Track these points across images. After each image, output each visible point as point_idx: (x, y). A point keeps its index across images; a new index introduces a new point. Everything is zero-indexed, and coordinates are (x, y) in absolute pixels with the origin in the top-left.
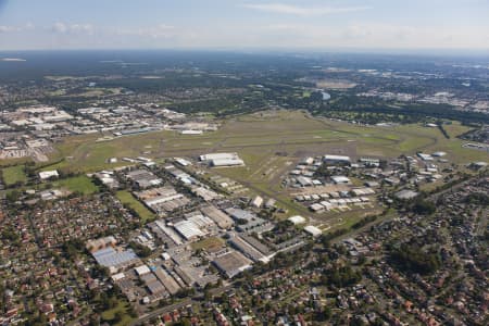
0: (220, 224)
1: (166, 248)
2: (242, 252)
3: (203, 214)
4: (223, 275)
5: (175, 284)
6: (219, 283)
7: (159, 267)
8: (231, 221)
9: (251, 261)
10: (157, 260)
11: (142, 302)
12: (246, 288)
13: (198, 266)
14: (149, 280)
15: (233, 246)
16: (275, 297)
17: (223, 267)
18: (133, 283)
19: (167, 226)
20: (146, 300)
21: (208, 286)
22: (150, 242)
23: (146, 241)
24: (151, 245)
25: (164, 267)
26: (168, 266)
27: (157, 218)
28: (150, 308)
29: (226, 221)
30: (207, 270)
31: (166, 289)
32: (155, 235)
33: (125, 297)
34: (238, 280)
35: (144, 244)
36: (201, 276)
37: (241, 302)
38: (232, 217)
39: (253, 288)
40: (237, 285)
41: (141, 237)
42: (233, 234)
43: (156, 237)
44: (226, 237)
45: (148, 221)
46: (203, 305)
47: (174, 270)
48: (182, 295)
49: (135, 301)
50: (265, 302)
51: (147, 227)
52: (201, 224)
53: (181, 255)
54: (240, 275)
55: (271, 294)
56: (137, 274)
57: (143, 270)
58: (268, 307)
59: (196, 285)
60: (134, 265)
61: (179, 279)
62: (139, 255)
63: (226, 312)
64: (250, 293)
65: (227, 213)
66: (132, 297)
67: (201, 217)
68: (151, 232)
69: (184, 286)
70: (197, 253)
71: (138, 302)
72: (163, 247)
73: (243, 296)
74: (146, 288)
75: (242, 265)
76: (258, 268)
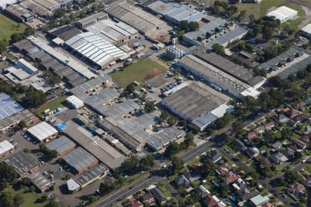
0: (148, 34)
1: (69, 86)
2: (206, 82)
3: (112, 17)
4: (190, 129)
5: (118, 155)
6: (188, 142)
7: (70, 123)
8: (166, 29)
9: (228, 99)
10: (62, 109)
11: (65, 189)
12: (234, 146)
13: (138, 114)
14: (63, 148)
15: (186, 72)
16: (294, 158)
17: (185, 112)
18: (35, 157)
19: (54, 45)
20: (72, 184)
21: (171, 149)
22: (35, 78)
23: (25, 75)
24: (38, 85)
25: (80, 123)
26: (84, 119)
27: (29, 31)
28: (84, 198)
29: (158, 29)
30: (158, 120)
31: (100, 162)
32: (37, 62)
33: (30, 185)
34: (217, 132)
35: (23, 83)
36: (150, 131)
37: (237, 172)
38: (164, 18)
39: (250, 146)
40: (219, 141)
41: (12, 69)
42: (178, 50)
43: (41, 67)
44: (167, 57)
45: (14, 39)
46: (174, 184)
47: (98, 125)
48: (129, 169)
49: (51, 189)
50: (279, 168)
51: (16, 50)
52: (116, 37)
53: (101, 96)
54: (219, 123)
55: (285, 153)
56: (34, 140)
57: (43, 131)
58: (290, 178)
59: (148, 148)
60: (21, 125)
61: (115, 141)
62: (25, 104)
63: (218, 191)
64: (247, 154)
65: (155, 14)
66: (44, 183)
67: (109, 22)
68: (30, 60)
69: (128, 152)
70: (128, 92)
71: (57, 191)
72: (62, 84)
73: (235, 160)
74: (62, 163)
75: (215, 106)
76: (244, 110)
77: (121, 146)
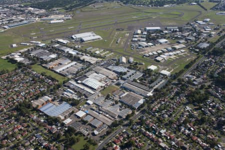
0: (109, 77)
1: (86, 97)
2: (134, 92)
3: (96, 72)
4: (133, 109)
5: (109, 120)
6: (133, 113)
7: (89, 110)
8: (115, 75)
9: (143, 97)
10: (86, 105)
11: (93, 134)
12: (149, 114)
13: (113, 105)
14: (89, 119)
15: (126, 89)
16: (170, 116)
17: (129, 103)
18: (80, 123)
19: (78, 83)
20: (96, 132)
21: (128, 117)
22: (74, 95)
23: (71, 94)
24: (76, 98)
25: (94, 110)
26: (94, 108)
27: (69, 79)
28: (101, 137)
29: (113, 75)
30: (121, 107)
31: (104, 123)
32: (73, 89)
33: (81, 134)
34: (142, 109)
35: (71, 97)
36: (118, 111)
37: (152, 122)
38: (114, 71)
39: (154, 113)
40: (143, 112)
41: (65, 93)
42: (122, 82)
43: (75, 91)
44: (118, 84)
45: (64, 82)
46: (131, 129)
47: (100, 110)
48: (115, 125)
49: (88, 134)
50: (166, 120)
51: (65, 86)
52: (99, 79)
53: (98, 100)
54: (142, 106)
55: (167, 114)
56: (78, 117)
57: (81, 114)
58: (171, 122)
59: (119, 117)
60: (73, 112)
61: (107, 115)
62: (72, 105)
63: (148, 129)
64: (154, 116)
65: (110, 70)
66: (86, 133)
67: (95, 74)
68: (71, 89)
69: (113, 119)
70: (108, 97)
71: (91, 135)
72: (84, 97)
73: (150, 118)
74: (90, 125)
75: (139, 100)
76: (149, 100)
77: (110, 117)
